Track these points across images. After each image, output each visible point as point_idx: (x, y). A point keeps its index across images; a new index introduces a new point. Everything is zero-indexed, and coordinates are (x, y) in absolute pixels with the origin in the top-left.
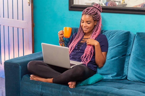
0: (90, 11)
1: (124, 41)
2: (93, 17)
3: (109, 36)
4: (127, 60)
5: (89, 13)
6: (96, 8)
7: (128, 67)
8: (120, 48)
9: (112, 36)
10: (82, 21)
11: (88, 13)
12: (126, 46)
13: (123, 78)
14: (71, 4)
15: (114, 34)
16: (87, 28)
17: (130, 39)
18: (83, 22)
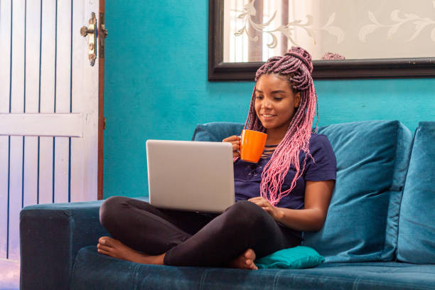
0: (280, 64)
1: (381, 147)
2: (289, 80)
3: (336, 140)
4: (392, 202)
5: (277, 70)
6: (296, 56)
7: (397, 226)
8: (373, 170)
9: (344, 139)
10: (258, 94)
11: (274, 68)
12: (389, 164)
13: (384, 256)
14: (216, 60)
15: (351, 131)
16: (272, 112)
17: (400, 140)
18: (261, 98)
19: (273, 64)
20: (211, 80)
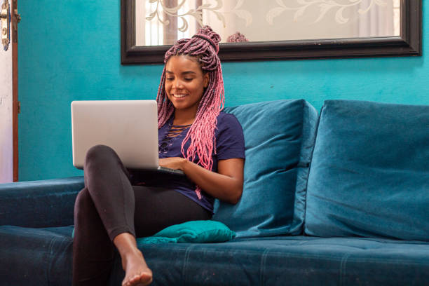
0: (189, 45)
1: (288, 126)
2: (198, 61)
3: (245, 119)
4: (300, 178)
5: (186, 51)
6: (204, 38)
7: (305, 201)
8: (280, 148)
9: (253, 118)
10: (168, 76)
11: (184, 50)
12: (296, 141)
13: (292, 230)
14: (129, 44)
15: (259, 111)
17: (306, 119)
18: (172, 79)
19: (182, 46)
20: (124, 63)
